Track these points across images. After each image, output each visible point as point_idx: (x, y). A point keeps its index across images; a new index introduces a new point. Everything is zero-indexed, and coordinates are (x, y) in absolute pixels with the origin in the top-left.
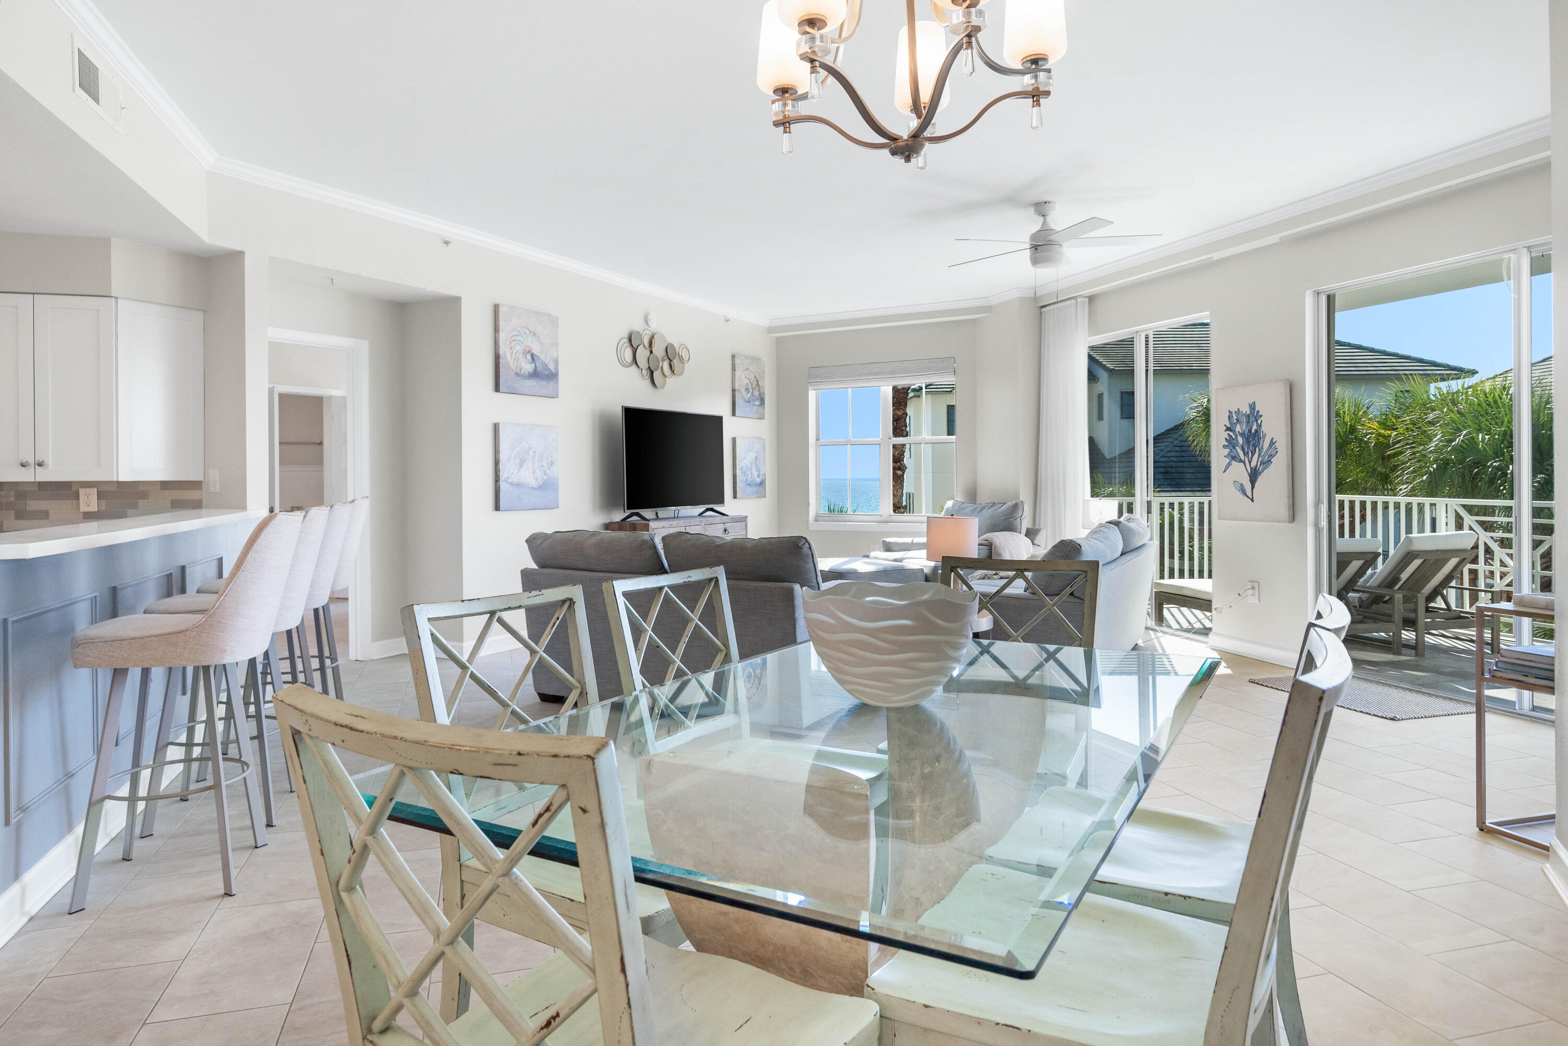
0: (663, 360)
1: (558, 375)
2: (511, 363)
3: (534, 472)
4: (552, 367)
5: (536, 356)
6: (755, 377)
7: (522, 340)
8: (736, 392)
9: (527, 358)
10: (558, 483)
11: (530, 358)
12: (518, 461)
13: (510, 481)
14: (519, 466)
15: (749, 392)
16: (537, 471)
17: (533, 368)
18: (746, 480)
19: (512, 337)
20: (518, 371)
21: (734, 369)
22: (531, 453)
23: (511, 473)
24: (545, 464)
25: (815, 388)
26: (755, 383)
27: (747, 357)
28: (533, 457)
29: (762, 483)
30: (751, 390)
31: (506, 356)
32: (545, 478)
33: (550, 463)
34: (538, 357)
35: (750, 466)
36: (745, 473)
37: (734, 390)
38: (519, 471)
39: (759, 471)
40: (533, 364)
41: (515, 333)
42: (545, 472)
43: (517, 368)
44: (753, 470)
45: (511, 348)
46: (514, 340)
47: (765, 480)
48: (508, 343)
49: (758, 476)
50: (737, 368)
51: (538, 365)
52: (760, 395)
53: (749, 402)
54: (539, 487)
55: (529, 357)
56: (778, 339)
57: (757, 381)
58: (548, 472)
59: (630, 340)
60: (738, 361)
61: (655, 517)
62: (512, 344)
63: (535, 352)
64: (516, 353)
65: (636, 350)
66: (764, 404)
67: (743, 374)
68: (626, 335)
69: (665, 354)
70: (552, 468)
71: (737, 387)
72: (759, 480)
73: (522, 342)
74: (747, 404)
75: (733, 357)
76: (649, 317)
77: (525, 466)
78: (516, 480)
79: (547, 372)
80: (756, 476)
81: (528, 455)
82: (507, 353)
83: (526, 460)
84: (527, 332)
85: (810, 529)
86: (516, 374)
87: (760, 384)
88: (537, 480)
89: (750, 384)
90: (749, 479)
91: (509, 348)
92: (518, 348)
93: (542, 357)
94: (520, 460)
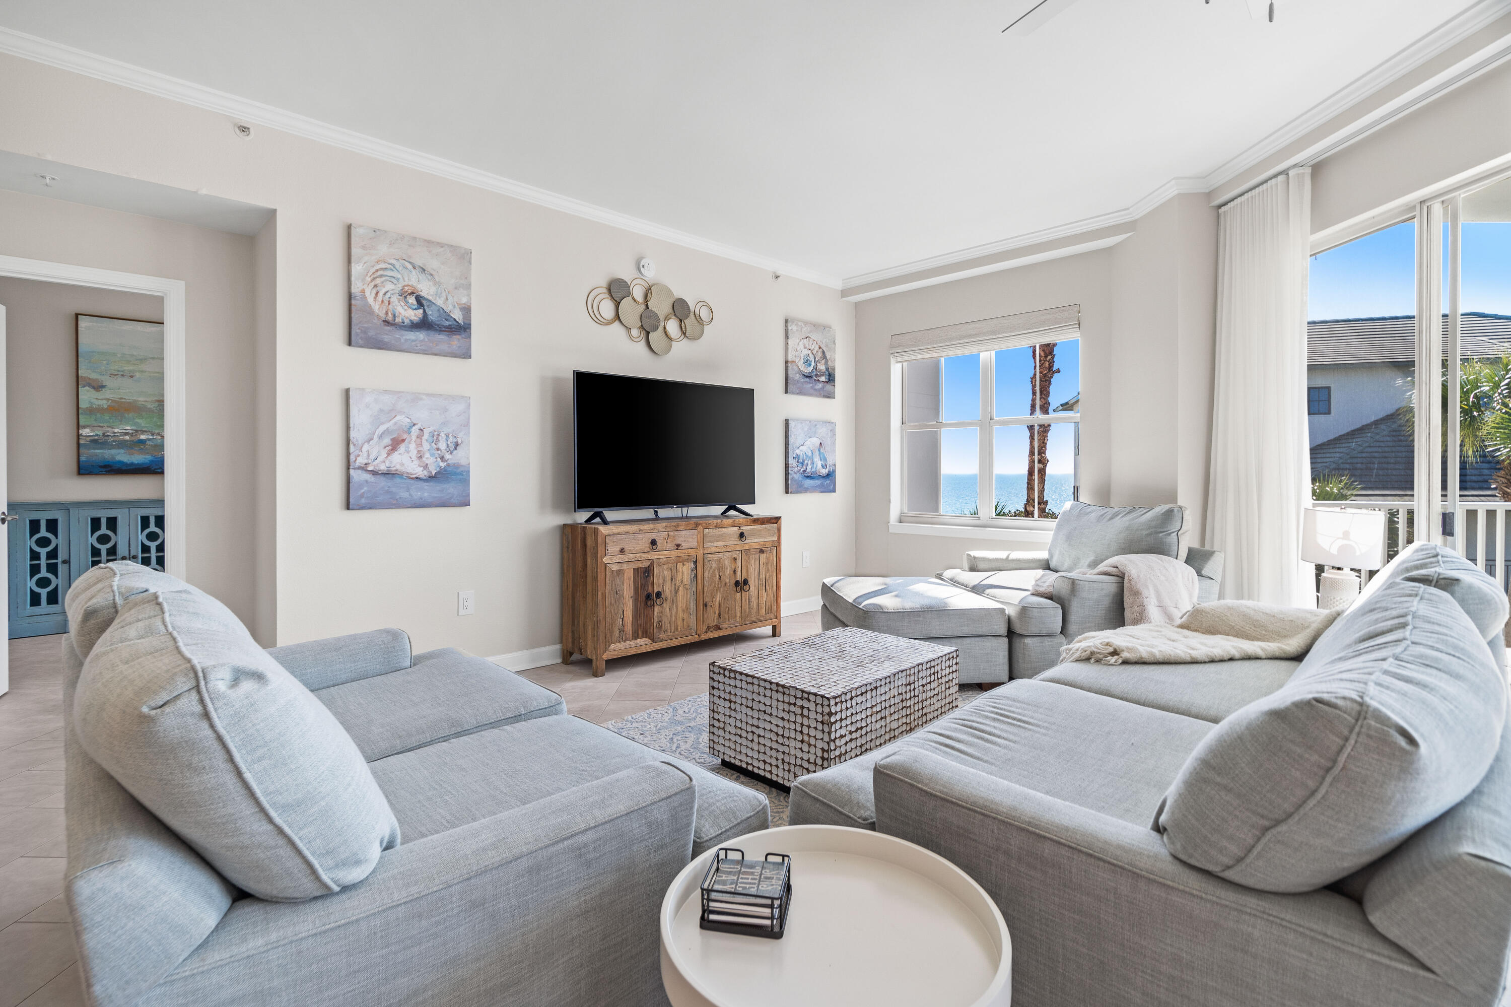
0: (667, 318)
1: (470, 328)
2: (376, 307)
3: (421, 457)
4: (458, 316)
5: (423, 298)
6: (820, 348)
7: (399, 276)
8: (789, 365)
9: (407, 302)
10: (469, 471)
11: (415, 303)
12: (387, 441)
13: (370, 468)
14: (390, 448)
15: (810, 365)
16: (427, 455)
17: (421, 316)
18: (804, 471)
19: (377, 271)
20: (390, 318)
21: (787, 337)
22: (415, 431)
23: (372, 457)
24: (442, 445)
25: (900, 359)
26: (820, 354)
27: (806, 323)
28: (419, 437)
29: (830, 476)
30: (813, 364)
31: (364, 297)
32: (443, 464)
33: (452, 446)
34: (430, 301)
35: (810, 454)
36: (802, 463)
37: (786, 362)
38: (389, 455)
39: (825, 460)
40: (421, 311)
41: (383, 266)
42: (442, 458)
43: (387, 313)
44: (815, 460)
45: (375, 286)
46: (381, 276)
47: (834, 471)
48: (369, 279)
49: (823, 467)
50: (790, 335)
51: (429, 312)
52: (827, 369)
53: (810, 377)
54: (430, 477)
55: (412, 300)
56: (857, 305)
57: (823, 352)
58: (447, 456)
59: (609, 290)
60: (791, 327)
61: (654, 516)
62: (378, 281)
63: (423, 294)
64: (385, 294)
65: (619, 303)
66: (834, 381)
67: (800, 343)
68: (604, 283)
69: (671, 311)
70: (455, 452)
71: (790, 359)
72: (824, 472)
73: (398, 280)
74: (807, 380)
75: (786, 321)
76: (642, 263)
77: (402, 448)
78: (383, 468)
79: (447, 323)
80: (820, 466)
81: (410, 433)
82: (367, 293)
83: (403, 441)
84: (410, 266)
85: (891, 531)
86: (386, 322)
87: (828, 357)
88: (426, 467)
89: (811, 355)
90: (809, 470)
91: (373, 284)
92: (389, 286)
93: (440, 302)
94: (392, 440)
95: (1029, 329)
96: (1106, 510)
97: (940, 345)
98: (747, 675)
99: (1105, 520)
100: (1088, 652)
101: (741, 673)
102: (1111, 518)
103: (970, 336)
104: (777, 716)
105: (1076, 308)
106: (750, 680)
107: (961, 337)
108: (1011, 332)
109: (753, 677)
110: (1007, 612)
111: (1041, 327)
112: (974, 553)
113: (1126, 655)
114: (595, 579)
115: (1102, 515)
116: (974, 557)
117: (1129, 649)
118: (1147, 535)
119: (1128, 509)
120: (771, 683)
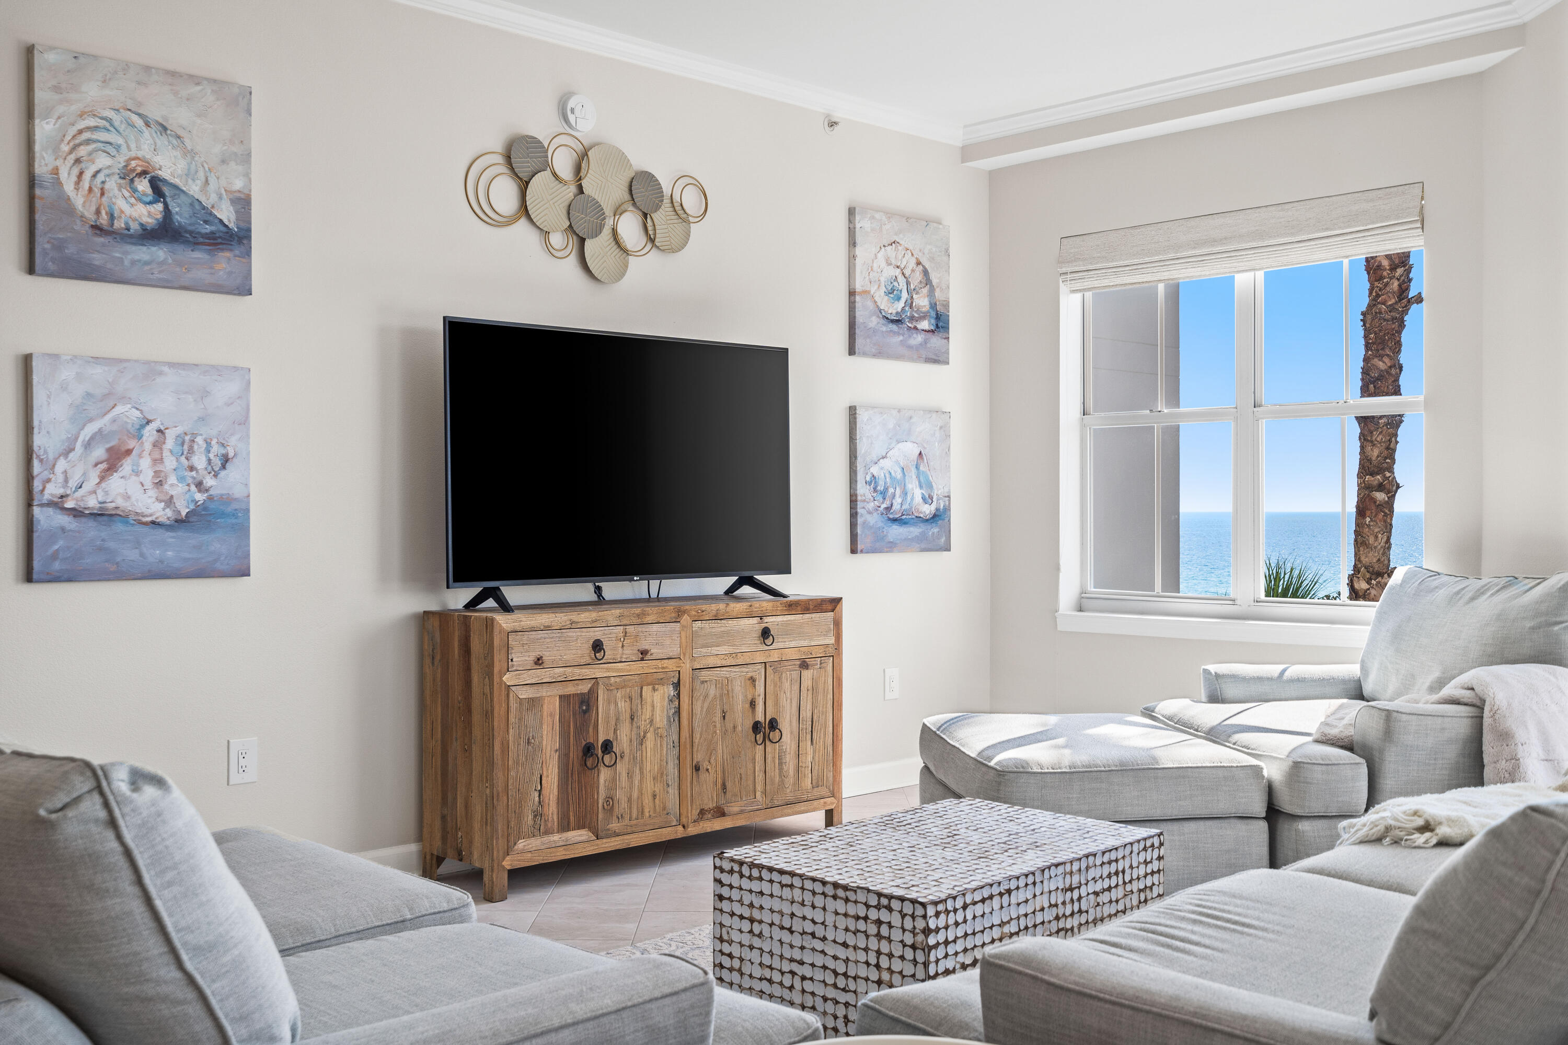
0: (618, 211)
1: (249, 238)
2: (78, 201)
3: (160, 484)
4: (226, 214)
5: (164, 181)
6: (919, 263)
7: (120, 141)
8: (858, 298)
9: (135, 190)
10: (247, 511)
11: (149, 191)
12: (99, 452)
13: (69, 504)
14: (103, 466)
15: (899, 298)
16: (172, 479)
17: (159, 216)
18: (888, 509)
19: (80, 132)
20: (104, 220)
21: (852, 243)
22: (149, 433)
23: (73, 483)
24: (199, 461)
25: (1078, 285)
26: (917, 277)
27: (890, 214)
28: (159, 445)
29: (939, 517)
30: (905, 295)
31: (58, 183)
32: (200, 497)
33: (217, 463)
34: (176, 187)
35: (899, 475)
36: (884, 493)
37: (852, 293)
38: (102, 478)
39: (930, 486)
40: (160, 207)
41: (91, 122)
42: (199, 485)
43: (98, 212)
44: (909, 486)
45: (78, 161)
46: (88, 142)
47: (947, 509)
48: (65, 148)
49: (927, 499)
50: (859, 239)
51: (175, 209)
52: (933, 306)
53: (898, 322)
54: (177, 521)
55: (143, 186)
56: (994, 176)
57: (926, 272)
58: (209, 481)
59: (508, 158)
60: (862, 223)
61: (594, 597)
62: (83, 151)
63: (165, 174)
64: (94, 176)
65: (527, 183)
66: (946, 328)
67: (879, 255)
68: (498, 145)
69: (627, 196)
70: (223, 473)
71: (858, 287)
72: (927, 510)
73: (118, 148)
74: (894, 327)
75: (851, 212)
76: (571, 104)
77: (127, 466)
78: (92, 503)
79: (208, 228)
80: (918, 499)
81: (140, 437)
82: (63, 175)
83: (129, 452)
84: (139, 122)
85: (1059, 628)
86: (97, 228)
87: (935, 281)
88: (170, 502)
89: (901, 280)
90: (896, 507)
91: (72, 157)
92: (102, 161)
93: (194, 189)
94: (109, 450)
95: (1327, 229)
96: (1466, 582)
97: (1156, 258)
98: (782, 872)
99: (1462, 602)
100: (1381, 828)
101: (771, 869)
102: (1473, 599)
103: (1214, 242)
104: (834, 941)
105: (1417, 190)
106: (786, 880)
107: (1197, 244)
108: (1293, 234)
109: (792, 874)
110: (1265, 773)
111: (1349, 227)
112: (1213, 668)
113: (1444, 831)
114: (488, 715)
115: (1458, 593)
116: (1217, 676)
117: (1451, 821)
118: (1533, 628)
119: (1503, 581)
120: (824, 883)
